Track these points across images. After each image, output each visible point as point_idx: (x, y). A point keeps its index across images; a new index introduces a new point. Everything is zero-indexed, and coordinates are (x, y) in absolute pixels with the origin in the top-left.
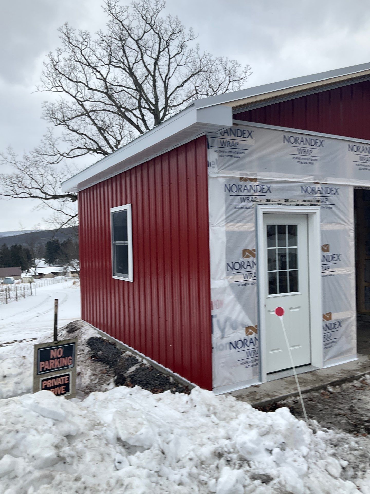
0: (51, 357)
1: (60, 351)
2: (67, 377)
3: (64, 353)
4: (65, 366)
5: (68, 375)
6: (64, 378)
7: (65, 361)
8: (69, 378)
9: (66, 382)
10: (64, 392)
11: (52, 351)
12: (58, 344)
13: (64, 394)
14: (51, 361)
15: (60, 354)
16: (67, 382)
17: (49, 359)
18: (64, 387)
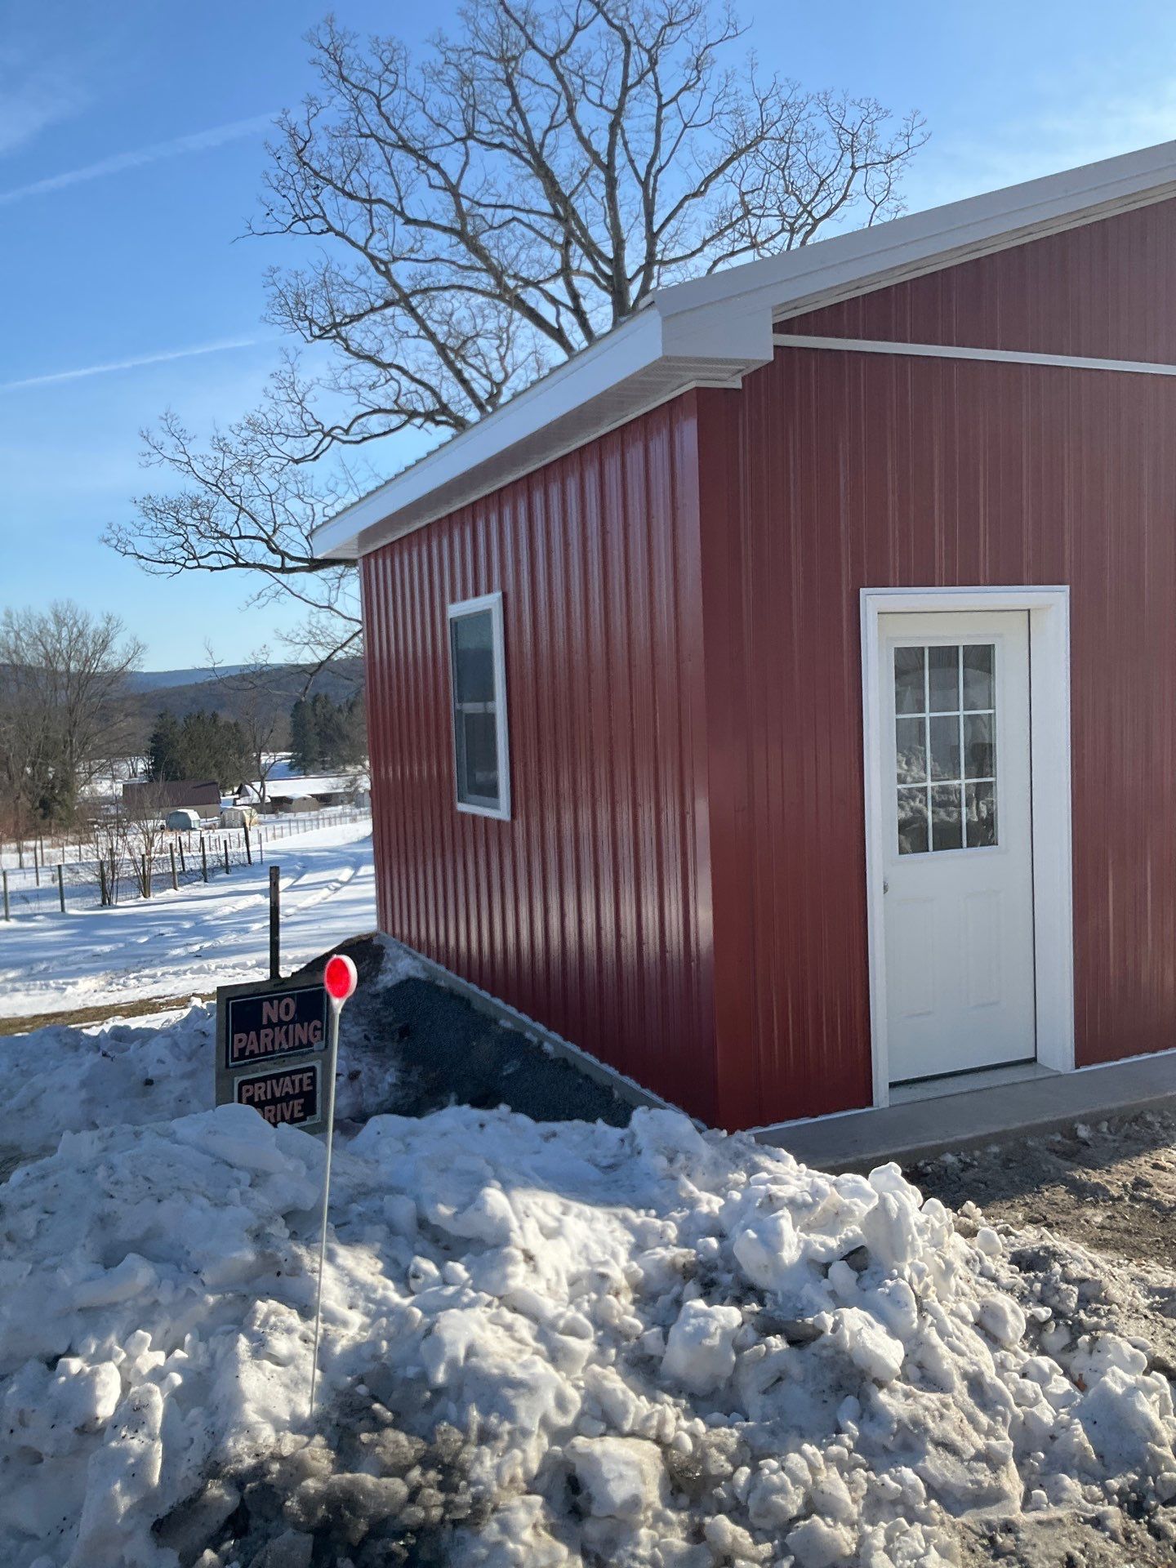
0: (265, 1022)
1: (287, 1006)
2: (311, 1074)
3: (297, 1011)
4: (301, 1046)
5: (313, 1069)
6: (300, 1076)
7: (301, 1032)
8: (313, 1080)
9: (306, 1089)
10: (301, 1115)
11: (266, 1005)
12: (282, 987)
13: (303, 1119)
14: (263, 1032)
15: (287, 1013)
16: (311, 1088)
17: (258, 1027)
18: (302, 1101)
